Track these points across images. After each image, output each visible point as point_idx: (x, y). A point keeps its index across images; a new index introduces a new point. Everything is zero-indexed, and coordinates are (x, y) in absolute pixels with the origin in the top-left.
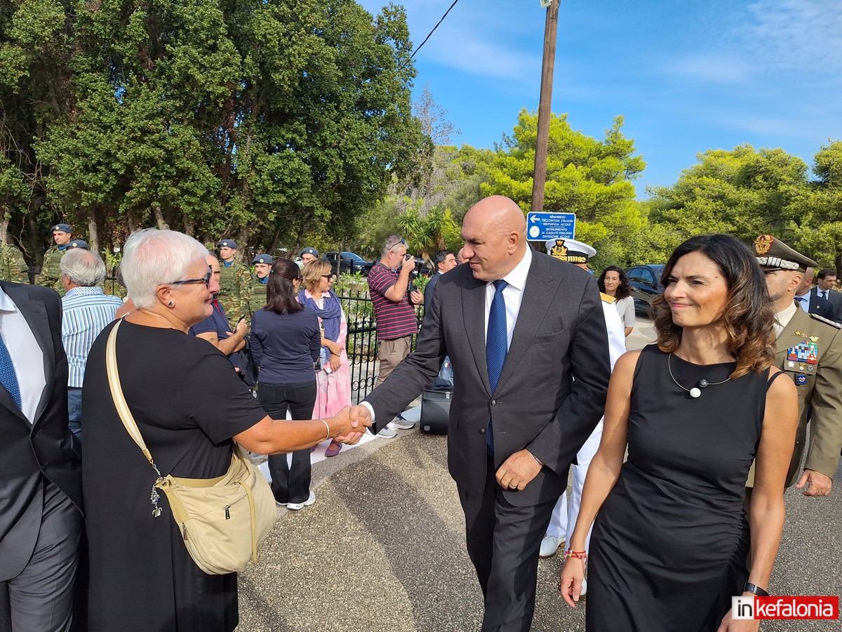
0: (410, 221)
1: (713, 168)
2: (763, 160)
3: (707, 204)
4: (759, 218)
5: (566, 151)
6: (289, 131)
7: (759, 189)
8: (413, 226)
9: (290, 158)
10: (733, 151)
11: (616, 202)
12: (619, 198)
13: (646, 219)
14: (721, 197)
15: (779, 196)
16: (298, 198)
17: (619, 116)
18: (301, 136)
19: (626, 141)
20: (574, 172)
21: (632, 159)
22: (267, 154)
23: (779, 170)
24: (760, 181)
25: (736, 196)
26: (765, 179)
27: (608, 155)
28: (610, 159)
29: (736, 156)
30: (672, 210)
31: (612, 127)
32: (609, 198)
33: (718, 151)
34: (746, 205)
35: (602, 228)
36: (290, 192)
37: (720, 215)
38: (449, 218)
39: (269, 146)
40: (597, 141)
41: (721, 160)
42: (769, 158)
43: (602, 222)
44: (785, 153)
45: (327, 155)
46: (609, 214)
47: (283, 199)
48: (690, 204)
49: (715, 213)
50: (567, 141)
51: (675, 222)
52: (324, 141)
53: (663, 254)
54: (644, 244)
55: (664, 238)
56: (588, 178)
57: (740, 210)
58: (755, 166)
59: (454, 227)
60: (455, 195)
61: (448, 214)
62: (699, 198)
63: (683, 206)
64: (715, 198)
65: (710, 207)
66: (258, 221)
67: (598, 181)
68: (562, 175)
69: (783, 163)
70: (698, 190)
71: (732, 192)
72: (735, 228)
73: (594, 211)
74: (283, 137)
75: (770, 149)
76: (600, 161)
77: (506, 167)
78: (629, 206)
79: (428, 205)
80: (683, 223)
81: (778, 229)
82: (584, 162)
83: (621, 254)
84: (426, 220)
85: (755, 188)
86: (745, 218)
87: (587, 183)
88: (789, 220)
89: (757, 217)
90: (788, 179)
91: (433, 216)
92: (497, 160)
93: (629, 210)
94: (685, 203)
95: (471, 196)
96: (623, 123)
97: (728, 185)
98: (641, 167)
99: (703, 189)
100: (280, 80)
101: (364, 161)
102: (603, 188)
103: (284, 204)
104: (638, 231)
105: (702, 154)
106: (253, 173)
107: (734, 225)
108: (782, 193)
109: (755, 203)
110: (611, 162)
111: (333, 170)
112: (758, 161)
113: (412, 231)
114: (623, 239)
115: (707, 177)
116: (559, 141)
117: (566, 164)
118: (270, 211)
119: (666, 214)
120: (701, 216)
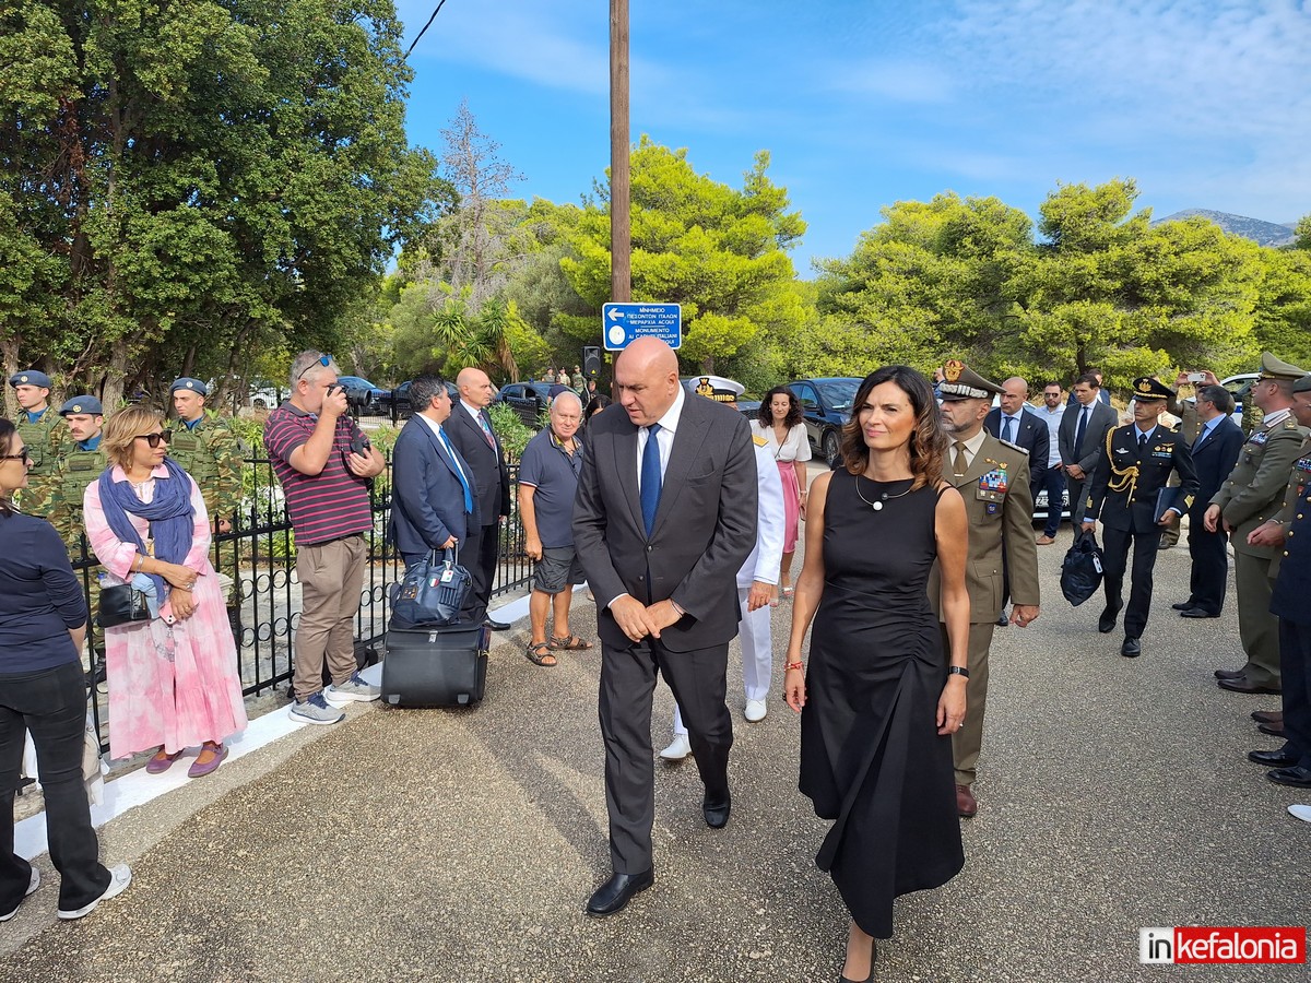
0: (452, 322)
1: (904, 228)
2: (971, 215)
3: (897, 283)
4: (970, 300)
5: (688, 206)
6: (185, 172)
7: (967, 257)
8: (458, 329)
9: (189, 220)
10: (931, 203)
11: (766, 284)
12: (770, 277)
13: (812, 309)
14: (916, 271)
15: (996, 268)
16: (213, 288)
17: (762, 151)
18: (208, 180)
19: (776, 189)
20: (701, 238)
21: (786, 217)
22: (148, 213)
23: (995, 229)
24: (969, 246)
25: (937, 269)
26: (976, 242)
27: (749, 211)
28: (753, 218)
29: (936, 210)
30: (848, 294)
31: (752, 167)
32: (756, 278)
33: (911, 202)
34: (952, 282)
35: (747, 324)
36: (196, 279)
37: (915, 298)
38: (514, 316)
39: (151, 199)
40: (733, 191)
41: (913, 216)
42: (979, 211)
43: (747, 315)
44: (1002, 204)
45: (261, 213)
46: (756, 302)
47: (183, 291)
48: (873, 283)
49: (909, 295)
50: (687, 191)
51: (854, 311)
52: (251, 188)
53: (840, 360)
54: (813, 347)
55: (840, 337)
56: (722, 246)
57: (943, 289)
58: (961, 224)
59: (525, 330)
60: (523, 279)
61: (512, 309)
62: (885, 273)
63: (864, 287)
64: (909, 274)
65: (901, 287)
66: (144, 332)
67: (738, 252)
68: (683, 243)
69: (999, 219)
70: (883, 262)
71: (931, 263)
72: (938, 317)
73: (735, 300)
74: (174, 182)
75: (981, 199)
76: (739, 222)
77: (598, 232)
78: (786, 290)
79: (480, 296)
80: (865, 313)
81: (997, 315)
82: (716, 224)
83: (781, 363)
84: (479, 319)
85: (962, 256)
86: (951, 301)
87: (721, 255)
88: (1011, 302)
89: (967, 299)
90: (1007, 242)
91: (489, 312)
92: (584, 220)
93: (787, 295)
94: (867, 282)
95: (549, 279)
96: (768, 162)
97: (925, 253)
98: (800, 229)
99: (891, 260)
100: (154, 83)
101: (326, 222)
102: (745, 263)
103: (187, 300)
104: (800, 327)
105: (888, 208)
106: (124, 248)
107: (936, 312)
108: (1000, 263)
109: (962, 278)
110: (756, 222)
111: (274, 239)
112: (964, 217)
113: (456, 338)
114: (782, 340)
115: (896, 242)
116: (675, 190)
117: (689, 225)
118: (163, 313)
119: (841, 299)
120: (890, 301)
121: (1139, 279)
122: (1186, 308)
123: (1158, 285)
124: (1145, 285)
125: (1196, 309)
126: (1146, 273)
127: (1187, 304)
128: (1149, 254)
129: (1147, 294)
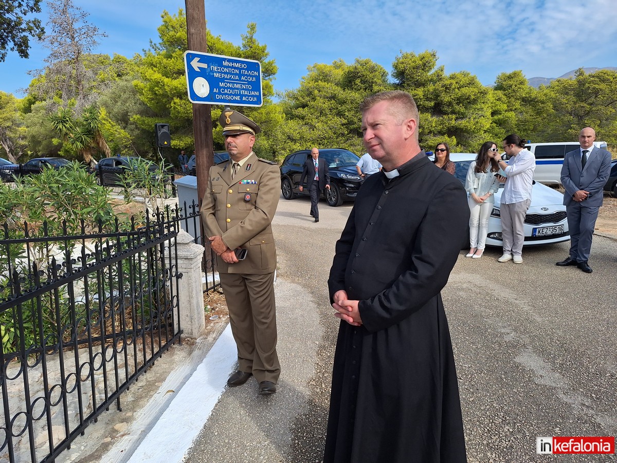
1: (324, 74)
2: (358, 67)
3: (324, 103)
7: (359, 90)
8: (67, 126)
14: (333, 97)
17: (252, 23)
19: (260, 46)
21: (267, 62)
23: (371, 75)
24: (359, 84)
25: (344, 96)
26: (363, 82)
30: (299, 109)
31: (247, 32)
34: (352, 103)
37: (334, 111)
38: (105, 117)
40: (235, 46)
42: (362, 65)
44: (373, 62)
48: (312, 103)
49: (330, 110)
51: (303, 118)
54: (283, 137)
55: (297, 132)
57: (348, 107)
58: (354, 72)
59: (113, 126)
60: (110, 95)
61: (103, 113)
62: (318, 98)
63: (307, 105)
64: (330, 98)
65: (326, 106)
69: (373, 70)
70: (316, 92)
71: (342, 94)
72: (346, 121)
75: (363, 59)
79: (82, 106)
80: (309, 119)
84: (82, 120)
85: (355, 89)
86: (353, 113)
90: (378, 82)
91: (88, 115)
93: (271, 106)
94: (309, 102)
96: (256, 29)
97: (337, 87)
98: (275, 70)
99: (320, 91)
107: (345, 119)
109: (357, 101)
112: (356, 68)
113: (67, 131)
115: (321, 82)
119: (295, 112)
120: (321, 113)
121: (442, 101)
122: (462, 116)
123: (450, 104)
124: (444, 104)
125: (466, 117)
126: (446, 98)
127: (463, 114)
128: (446, 88)
129: (446, 108)
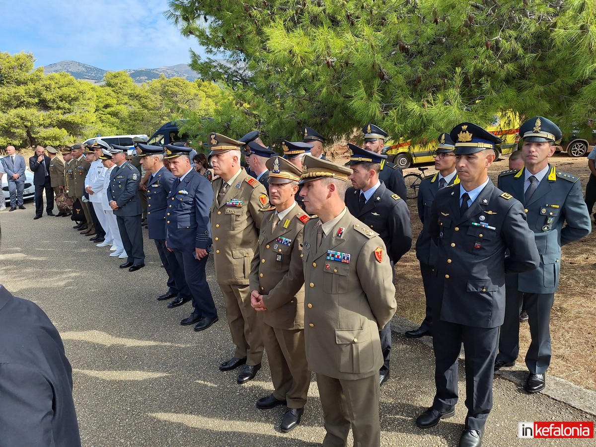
121: (45, 98)
122: (69, 111)
123: (54, 101)
124: (48, 101)
125: (73, 111)
126: (48, 96)
128: (47, 87)
129: (50, 104)
